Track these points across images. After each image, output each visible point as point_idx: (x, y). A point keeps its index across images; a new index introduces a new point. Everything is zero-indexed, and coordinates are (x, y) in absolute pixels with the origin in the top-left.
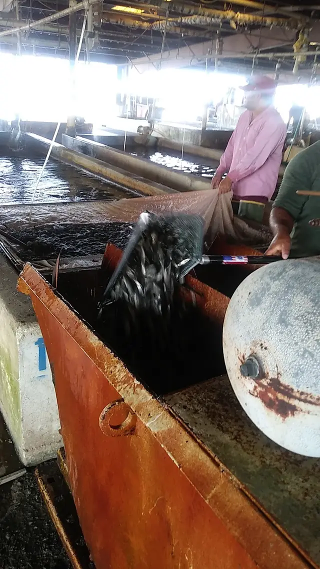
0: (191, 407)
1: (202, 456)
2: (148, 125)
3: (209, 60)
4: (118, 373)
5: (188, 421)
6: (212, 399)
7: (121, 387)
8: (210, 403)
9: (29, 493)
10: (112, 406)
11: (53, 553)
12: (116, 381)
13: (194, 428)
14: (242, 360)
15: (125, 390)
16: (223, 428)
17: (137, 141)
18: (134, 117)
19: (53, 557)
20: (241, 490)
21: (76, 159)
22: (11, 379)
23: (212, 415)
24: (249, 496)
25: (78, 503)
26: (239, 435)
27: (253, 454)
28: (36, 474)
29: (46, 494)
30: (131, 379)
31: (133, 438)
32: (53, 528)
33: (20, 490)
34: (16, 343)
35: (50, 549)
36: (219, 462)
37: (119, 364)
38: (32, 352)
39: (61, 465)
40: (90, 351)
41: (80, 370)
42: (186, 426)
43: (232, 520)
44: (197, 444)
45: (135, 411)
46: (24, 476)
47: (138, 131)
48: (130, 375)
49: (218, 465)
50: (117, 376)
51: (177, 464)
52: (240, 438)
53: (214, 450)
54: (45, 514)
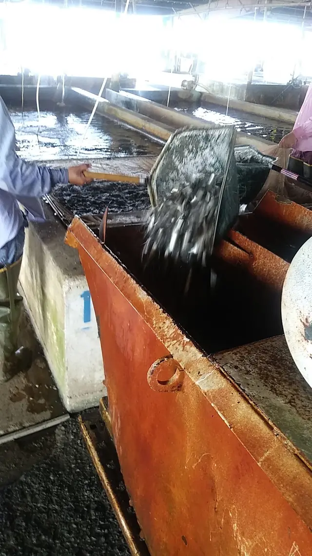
0: (243, 368)
1: (255, 418)
2: (192, 79)
3: (258, 11)
4: (167, 329)
5: (240, 382)
6: (264, 360)
7: (169, 343)
8: (262, 364)
9: (72, 437)
10: (161, 362)
11: (94, 496)
12: (165, 338)
13: (246, 389)
14: (305, 322)
15: (175, 346)
16: (276, 390)
17: (180, 96)
18: (177, 71)
19: (94, 499)
20: (296, 455)
21: (120, 115)
22: (57, 330)
23: (265, 377)
24: (305, 462)
25: (120, 451)
26: (294, 399)
27: (309, 419)
28: (79, 420)
29: (88, 440)
30: (180, 336)
31: (179, 394)
32: (94, 472)
33: (63, 435)
34: (62, 295)
35: (91, 491)
36: (273, 426)
37: (168, 320)
38: (78, 305)
39: (103, 414)
40: (139, 305)
41: (127, 324)
42: (238, 387)
43: (287, 485)
44: (249, 405)
45: (185, 368)
46: (67, 421)
47: (182, 86)
48: (179, 332)
49: (271, 428)
50: (166, 333)
51: (228, 424)
52: (295, 403)
53: (267, 412)
54: (86, 458)
